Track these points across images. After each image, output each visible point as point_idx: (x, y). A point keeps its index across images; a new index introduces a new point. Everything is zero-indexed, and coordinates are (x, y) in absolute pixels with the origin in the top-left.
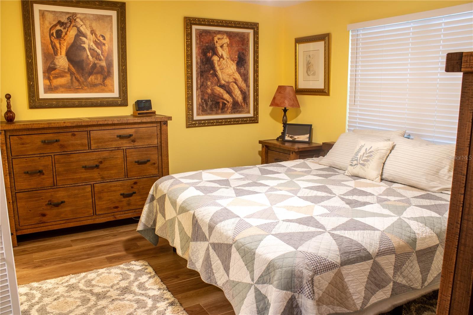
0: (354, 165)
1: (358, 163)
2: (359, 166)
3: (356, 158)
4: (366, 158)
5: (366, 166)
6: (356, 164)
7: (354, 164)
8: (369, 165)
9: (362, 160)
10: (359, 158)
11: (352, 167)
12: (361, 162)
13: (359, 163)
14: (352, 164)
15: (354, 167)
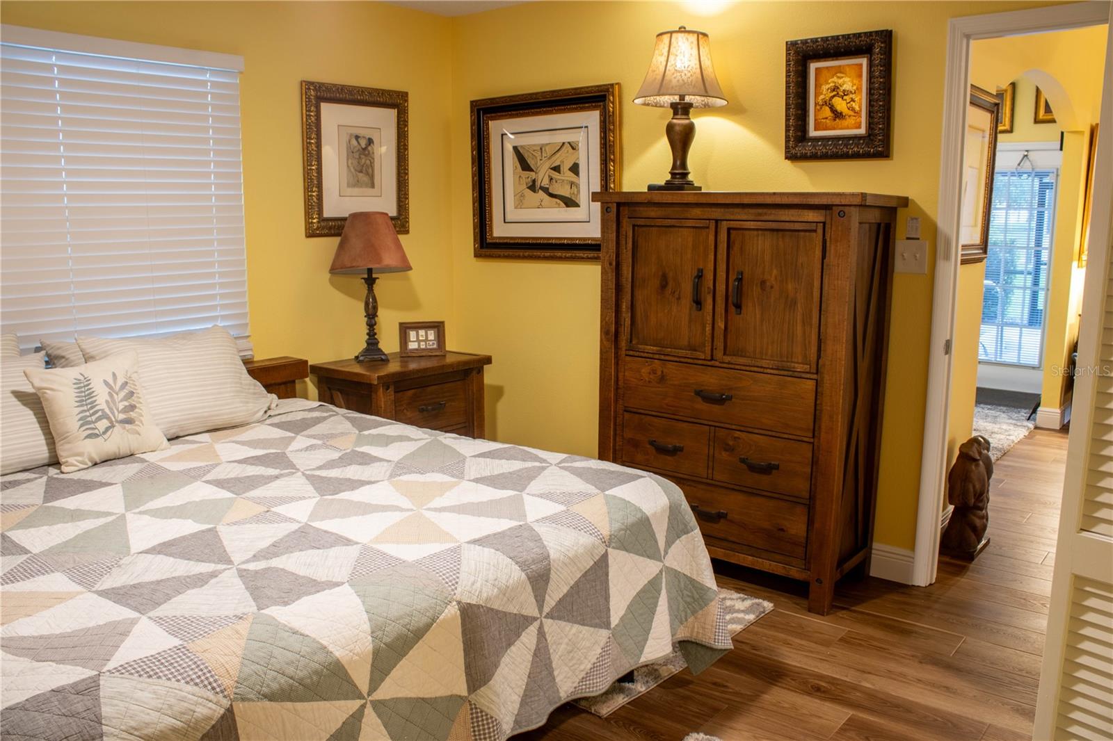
0: (104, 433)
1: (111, 422)
2: (118, 427)
3: (96, 412)
4: (126, 403)
5: (137, 423)
6: (107, 429)
7: (102, 430)
8: (142, 416)
9: (119, 412)
10: (107, 411)
11: (100, 439)
12: (121, 416)
13: (117, 421)
14: (96, 431)
15: (105, 436)
